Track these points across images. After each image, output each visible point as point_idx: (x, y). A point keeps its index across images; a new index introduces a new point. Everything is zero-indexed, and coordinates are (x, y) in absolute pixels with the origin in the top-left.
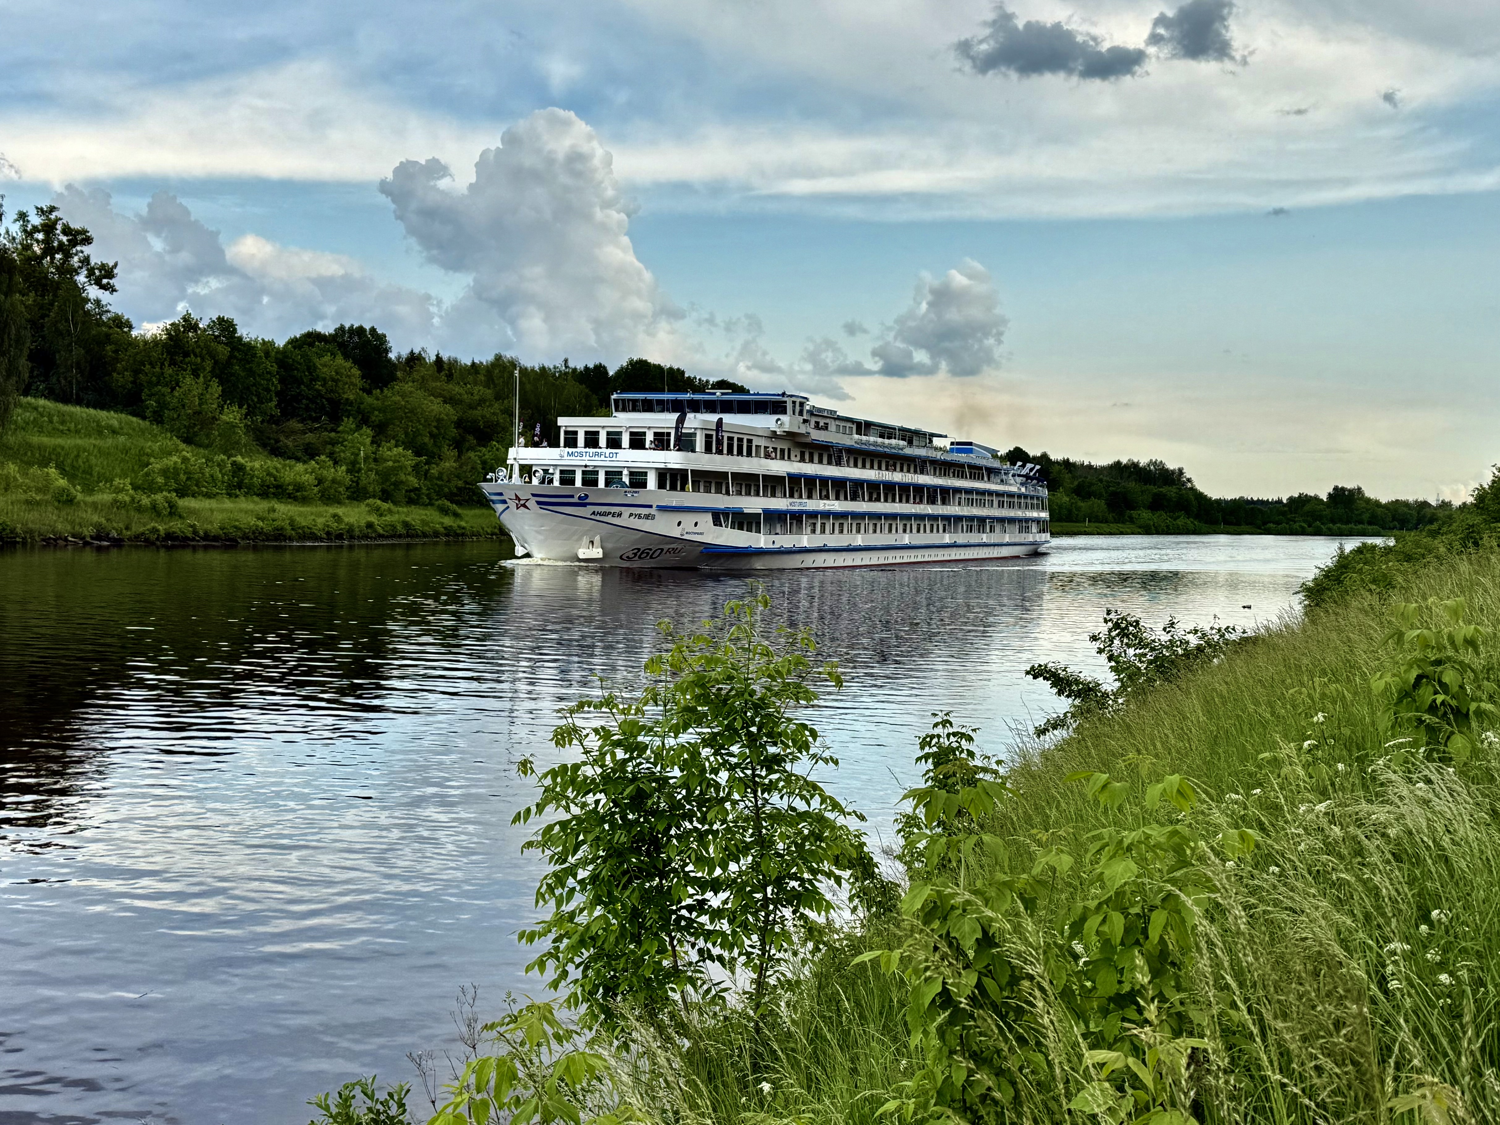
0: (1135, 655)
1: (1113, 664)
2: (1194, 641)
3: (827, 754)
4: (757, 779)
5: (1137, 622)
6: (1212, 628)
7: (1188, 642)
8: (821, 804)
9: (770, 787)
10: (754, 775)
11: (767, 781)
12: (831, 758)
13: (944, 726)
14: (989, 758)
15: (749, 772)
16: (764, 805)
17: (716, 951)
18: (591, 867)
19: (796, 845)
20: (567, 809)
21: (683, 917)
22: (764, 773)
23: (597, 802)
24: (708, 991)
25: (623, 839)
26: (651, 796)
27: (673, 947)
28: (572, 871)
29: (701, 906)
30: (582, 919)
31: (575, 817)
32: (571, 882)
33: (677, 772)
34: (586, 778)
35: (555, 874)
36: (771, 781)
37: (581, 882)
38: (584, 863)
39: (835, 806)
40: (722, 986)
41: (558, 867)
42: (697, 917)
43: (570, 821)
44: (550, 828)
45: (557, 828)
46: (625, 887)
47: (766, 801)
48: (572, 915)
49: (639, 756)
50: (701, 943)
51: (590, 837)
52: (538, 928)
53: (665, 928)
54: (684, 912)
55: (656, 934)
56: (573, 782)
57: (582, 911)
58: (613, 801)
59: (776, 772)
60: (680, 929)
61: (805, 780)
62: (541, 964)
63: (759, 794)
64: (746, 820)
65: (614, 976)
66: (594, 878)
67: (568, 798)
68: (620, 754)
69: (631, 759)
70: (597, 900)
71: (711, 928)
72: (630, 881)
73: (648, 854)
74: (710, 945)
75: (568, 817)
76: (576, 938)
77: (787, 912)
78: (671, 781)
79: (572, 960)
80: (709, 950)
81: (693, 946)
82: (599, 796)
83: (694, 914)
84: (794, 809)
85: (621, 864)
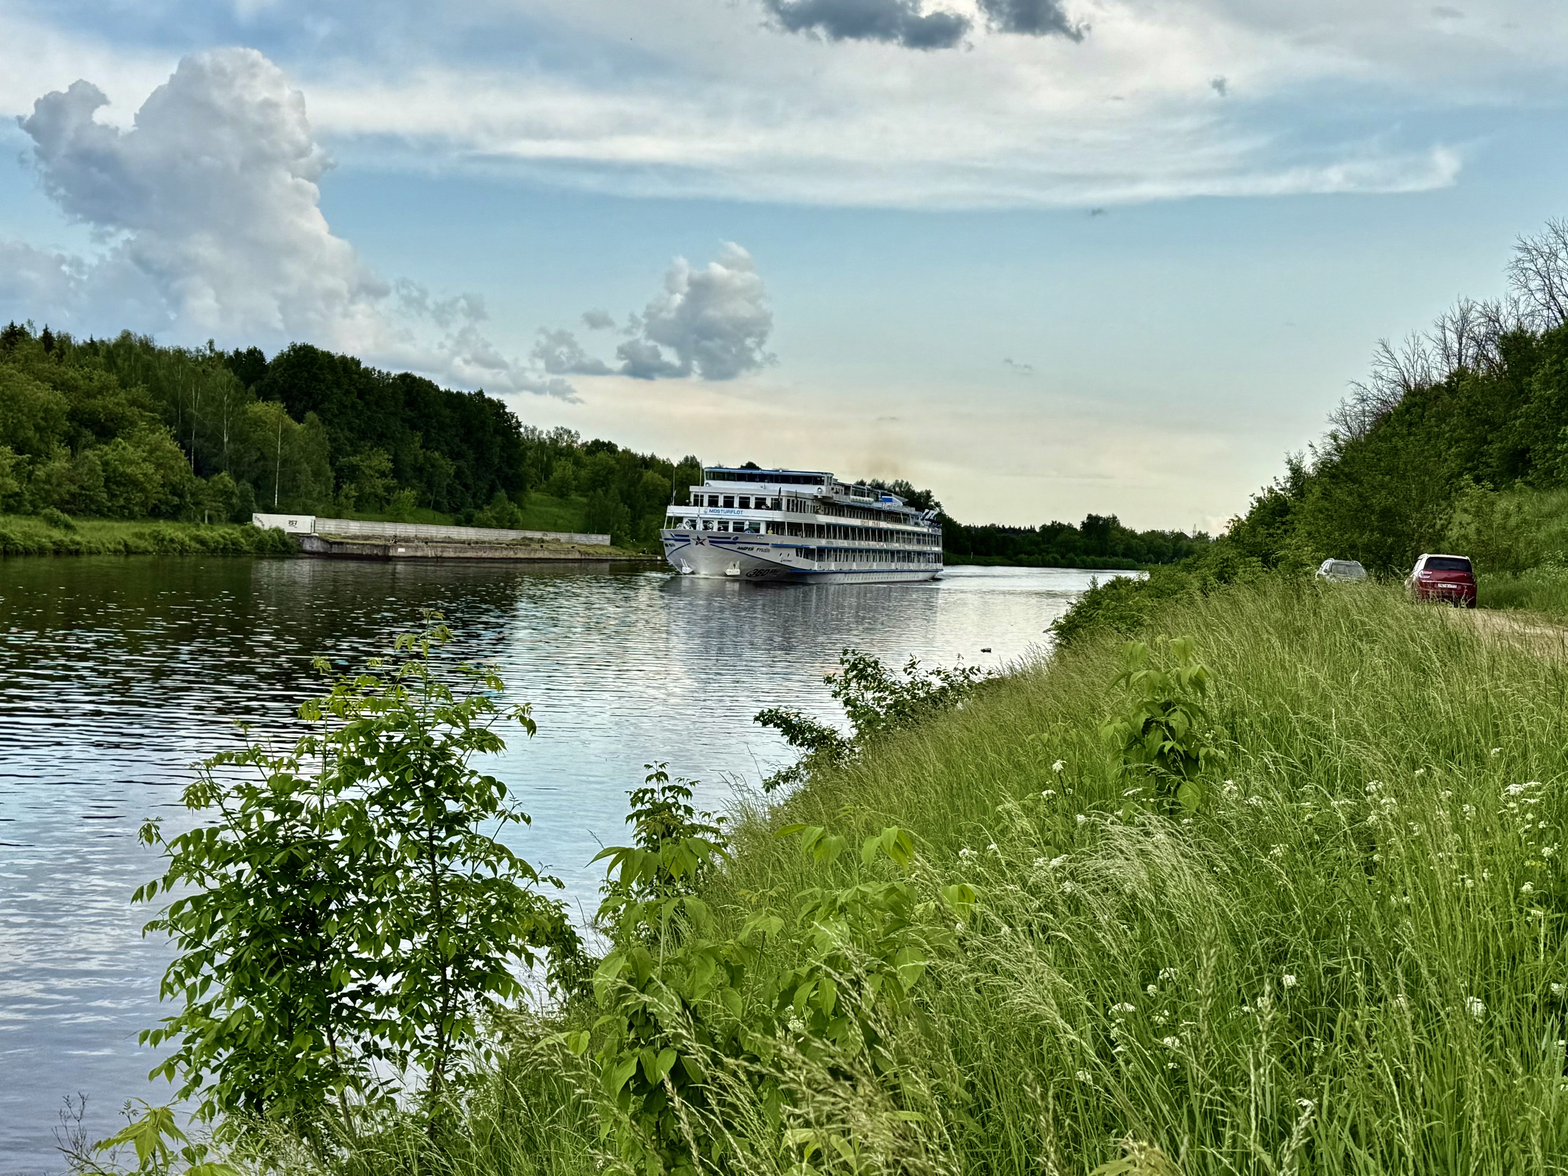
0: (874, 699)
1: (849, 708)
2: (937, 683)
3: (516, 812)
4: (435, 842)
5: (876, 663)
6: (956, 669)
7: (929, 685)
8: (510, 869)
9: (451, 851)
10: (432, 838)
11: (446, 844)
12: (523, 815)
13: (658, 780)
14: (709, 815)
15: (425, 834)
16: (443, 872)
17: (385, 1044)
18: (230, 951)
19: (482, 917)
20: (201, 882)
21: (345, 1006)
22: (443, 834)
23: (240, 873)
24: (375, 1091)
25: (271, 916)
26: (306, 864)
27: (333, 1042)
28: (208, 957)
29: (367, 993)
30: (220, 1014)
31: (212, 892)
32: (206, 969)
33: (337, 835)
34: (226, 845)
35: (186, 961)
36: (451, 844)
37: (220, 969)
38: (224, 945)
39: (527, 870)
40: (392, 1085)
41: (189, 952)
42: (363, 1005)
43: (205, 897)
44: (180, 905)
45: (189, 906)
46: (272, 973)
47: (445, 868)
48: (207, 1008)
49: (293, 817)
50: (366, 1036)
51: (231, 915)
52: (165, 1026)
53: (323, 1020)
54: (346, 1000)
55: (312, 1027)
56: (209, 849)
57: (219, 1003)
58: (259, 872)
59: (458, 833)
60: (340, 1020)
61: (491, 842)
62: (170, 1068)
63: (437, 858)
64: (424, 889)
65: (260, 1080)
66: (235, 964)
67: (203, 868)
68: (269, 816)
69: (282, 821)
70: (238, 990)
71: (379, 1017)
72: (279, 966)
73: (303, 932)
74: (377, 1038)
75: (204, 891)
76: (211, 1035)
77: (470, 995)
78: (332, 846)
79: (206, 1063)
80: (376, 1044)
81: (356, 1039)
82: (242, 866)
83: (359, 1002)
84: (479, 876)
85: (269, 945)
